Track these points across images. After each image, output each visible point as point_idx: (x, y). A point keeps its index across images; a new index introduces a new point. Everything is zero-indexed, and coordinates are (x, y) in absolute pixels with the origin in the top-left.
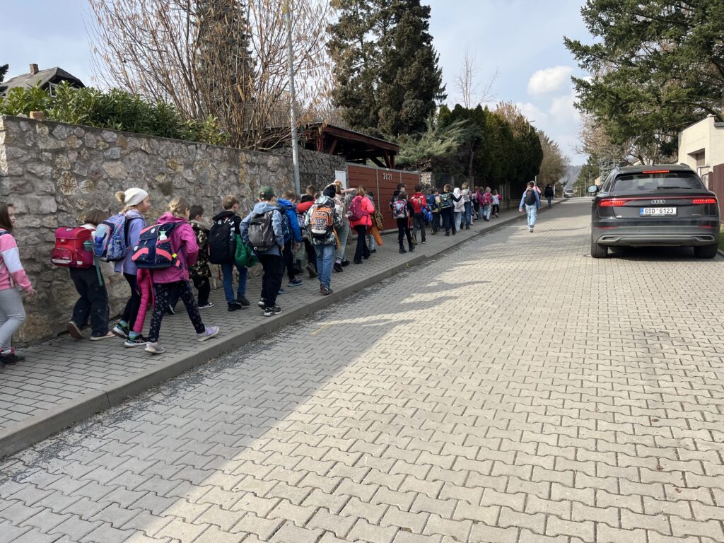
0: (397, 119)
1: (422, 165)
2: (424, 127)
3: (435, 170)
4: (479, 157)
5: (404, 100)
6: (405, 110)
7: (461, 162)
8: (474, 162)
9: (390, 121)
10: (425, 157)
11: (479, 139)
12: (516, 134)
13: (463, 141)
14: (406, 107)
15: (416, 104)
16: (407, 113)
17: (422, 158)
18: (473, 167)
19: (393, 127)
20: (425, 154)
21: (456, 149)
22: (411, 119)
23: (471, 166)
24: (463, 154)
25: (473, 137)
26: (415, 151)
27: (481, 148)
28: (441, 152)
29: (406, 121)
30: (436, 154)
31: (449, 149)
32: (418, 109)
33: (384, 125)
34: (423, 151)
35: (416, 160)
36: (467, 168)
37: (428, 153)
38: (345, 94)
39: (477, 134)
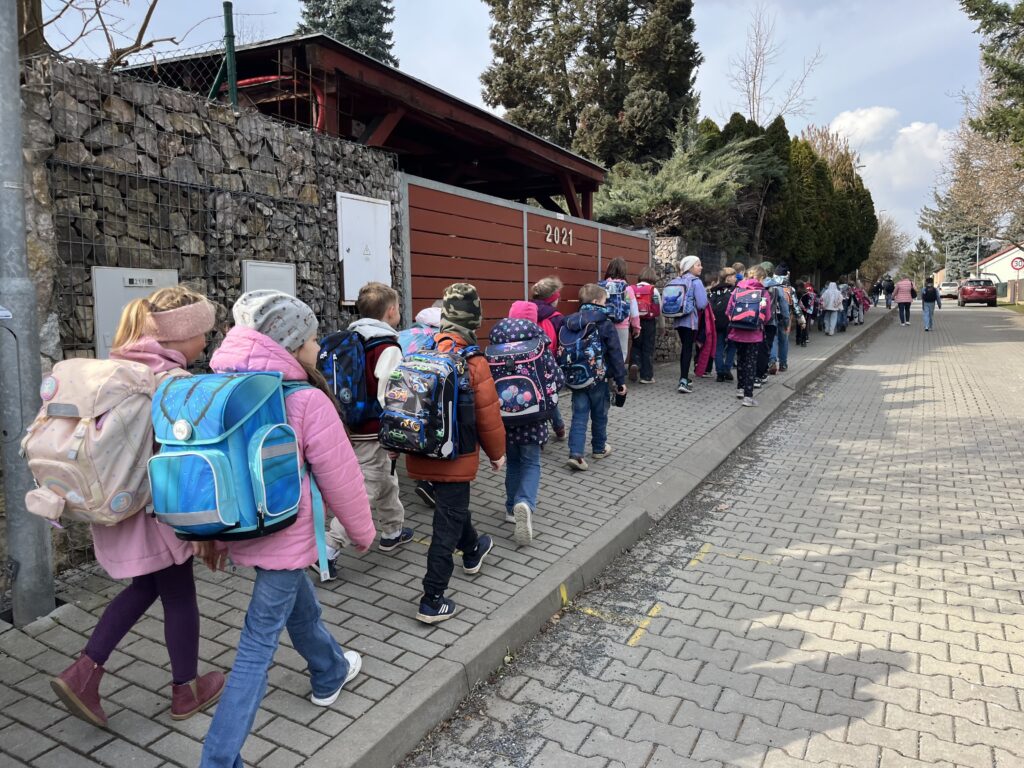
0: (612, 130)
1: (659, 221)
2: (666, 149)
3: (688, 233)
4: (776, 217)
5: (628, 91)
6: (630, 111)
7: (742, 223)
8: (765, 226)
9: (596, 134)
10: (665, 202)
11: (777, 181)
12: (838, 184)
13: (748, 180)
14: (632, 105)
15: (652, 98)
16: (632, 119)
17: (658, 205)
18: (762, 238)
19: (602, 147)
20: (666, 196)
21: (734, 192)
22: (639, 130)
23: (758, 235)
24: (745, 207)
25: (765, 176)
26: (645, 189)
27: (779, 199)
28: (702, 196)
29: (631, 134)
30: (692, 197)
31: (719, 191)
32: (655, 109)
33: (585, 142)
34: (662, 190)
35: (646, 209)
36: (751, 237)
37: (674, 194)
38: (509, 79)
39: (774, 171)
